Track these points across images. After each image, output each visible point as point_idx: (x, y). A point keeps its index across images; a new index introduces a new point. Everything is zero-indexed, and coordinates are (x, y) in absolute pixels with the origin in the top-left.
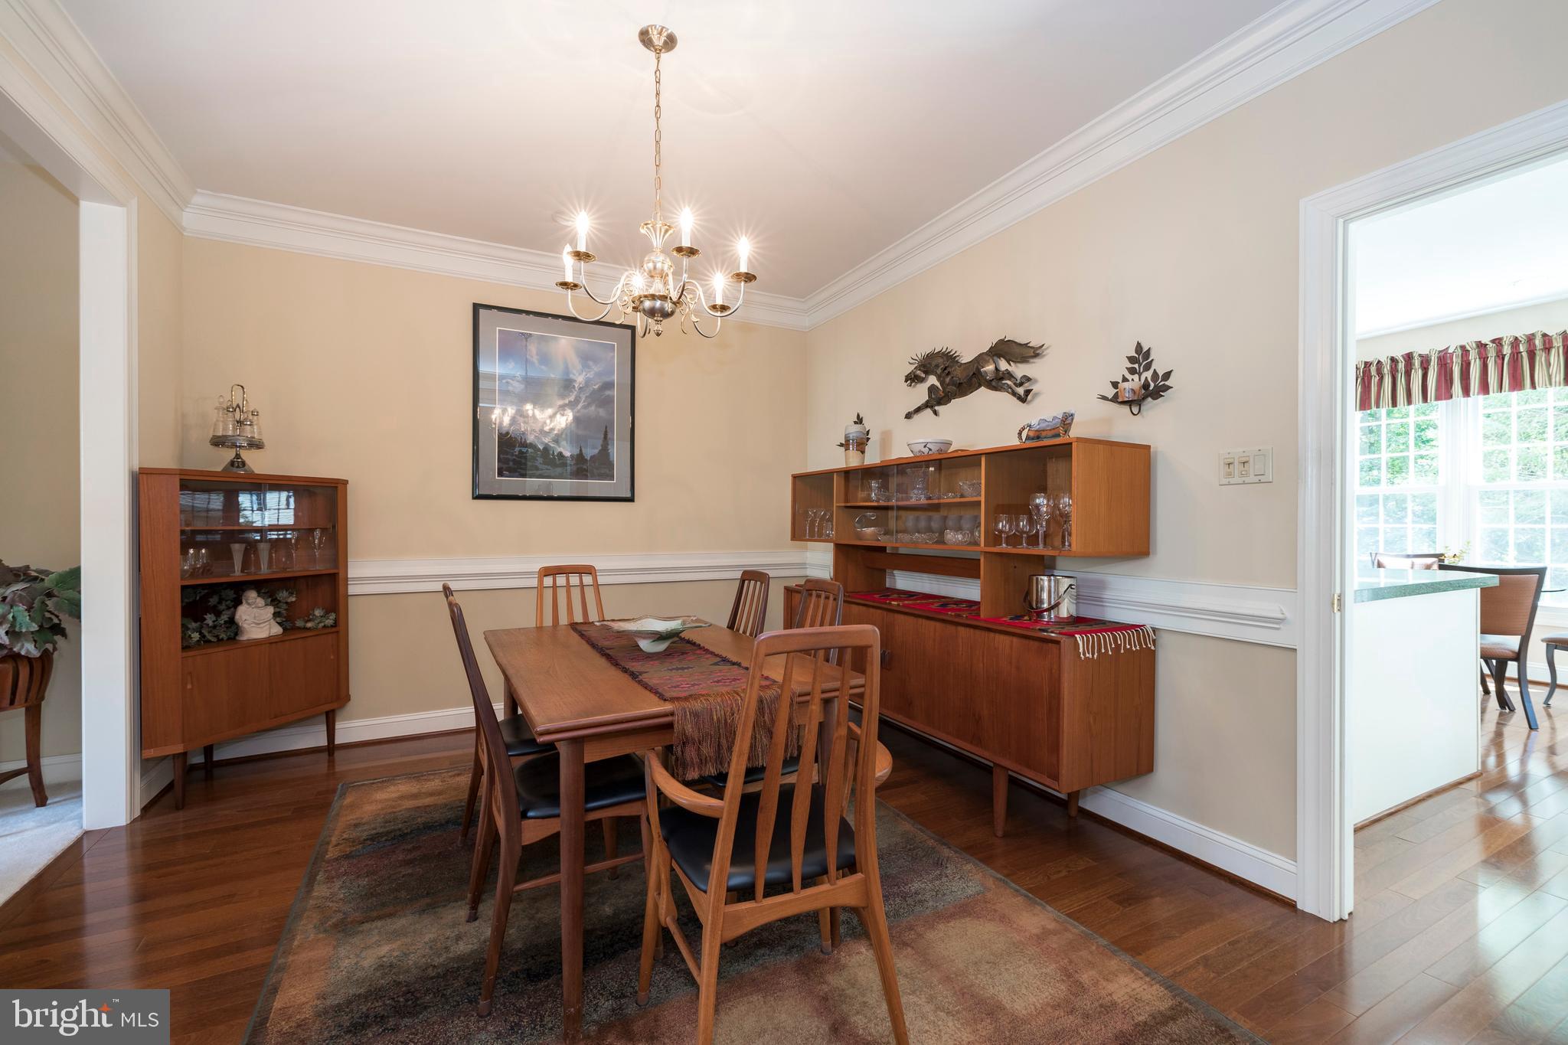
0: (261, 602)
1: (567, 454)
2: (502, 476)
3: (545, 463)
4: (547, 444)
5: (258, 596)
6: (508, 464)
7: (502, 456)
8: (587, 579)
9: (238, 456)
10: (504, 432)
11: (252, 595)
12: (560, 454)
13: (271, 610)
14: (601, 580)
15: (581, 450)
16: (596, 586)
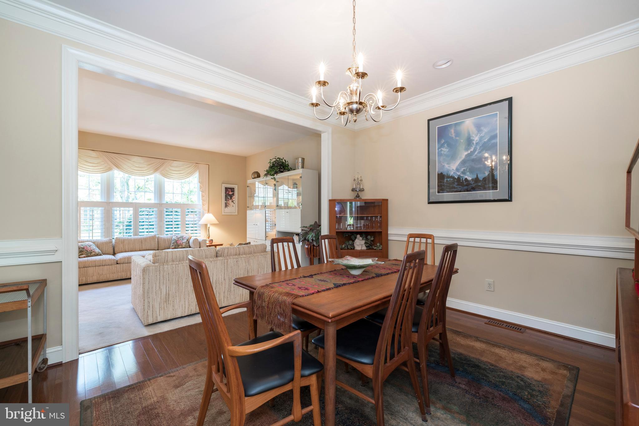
0: (361, 238)
1: (470, 179)
2: (439, 193)
3: (458, 185)
4: (459, 175)
5: (360, 237)
6: (442, 187)
7: (439, 184)
8: (429, 241)
9: (358, 194)
10: (440, 173)
11: (358, 236)
12: (466, 179)
13: (364, 242)
14: (436, 241)
15: (477, 176)
16: (433, 244)
